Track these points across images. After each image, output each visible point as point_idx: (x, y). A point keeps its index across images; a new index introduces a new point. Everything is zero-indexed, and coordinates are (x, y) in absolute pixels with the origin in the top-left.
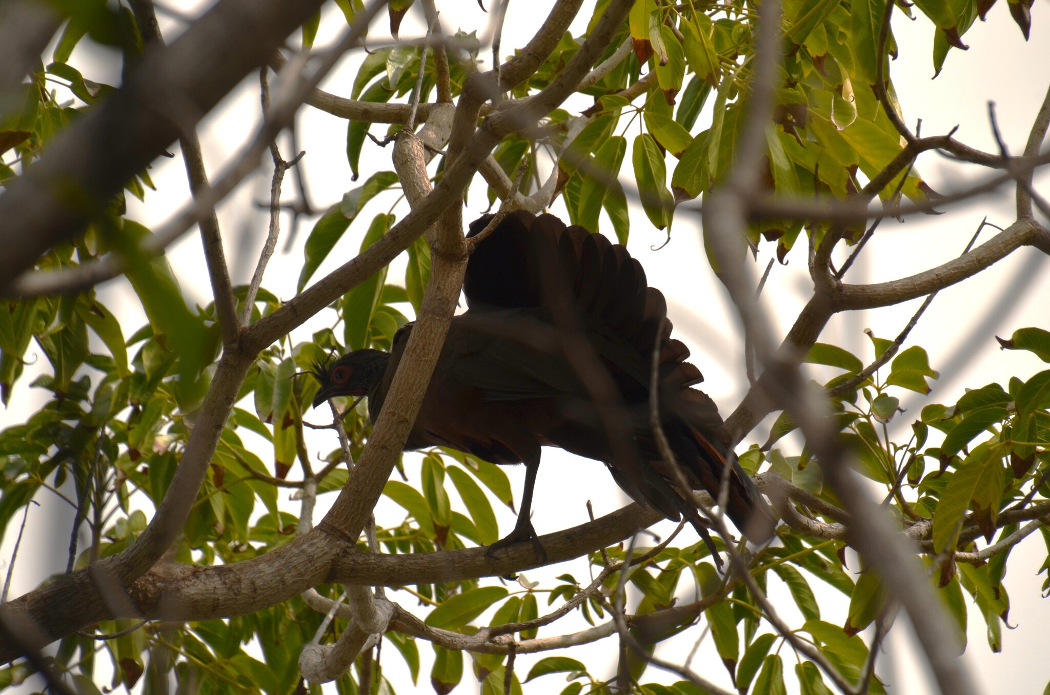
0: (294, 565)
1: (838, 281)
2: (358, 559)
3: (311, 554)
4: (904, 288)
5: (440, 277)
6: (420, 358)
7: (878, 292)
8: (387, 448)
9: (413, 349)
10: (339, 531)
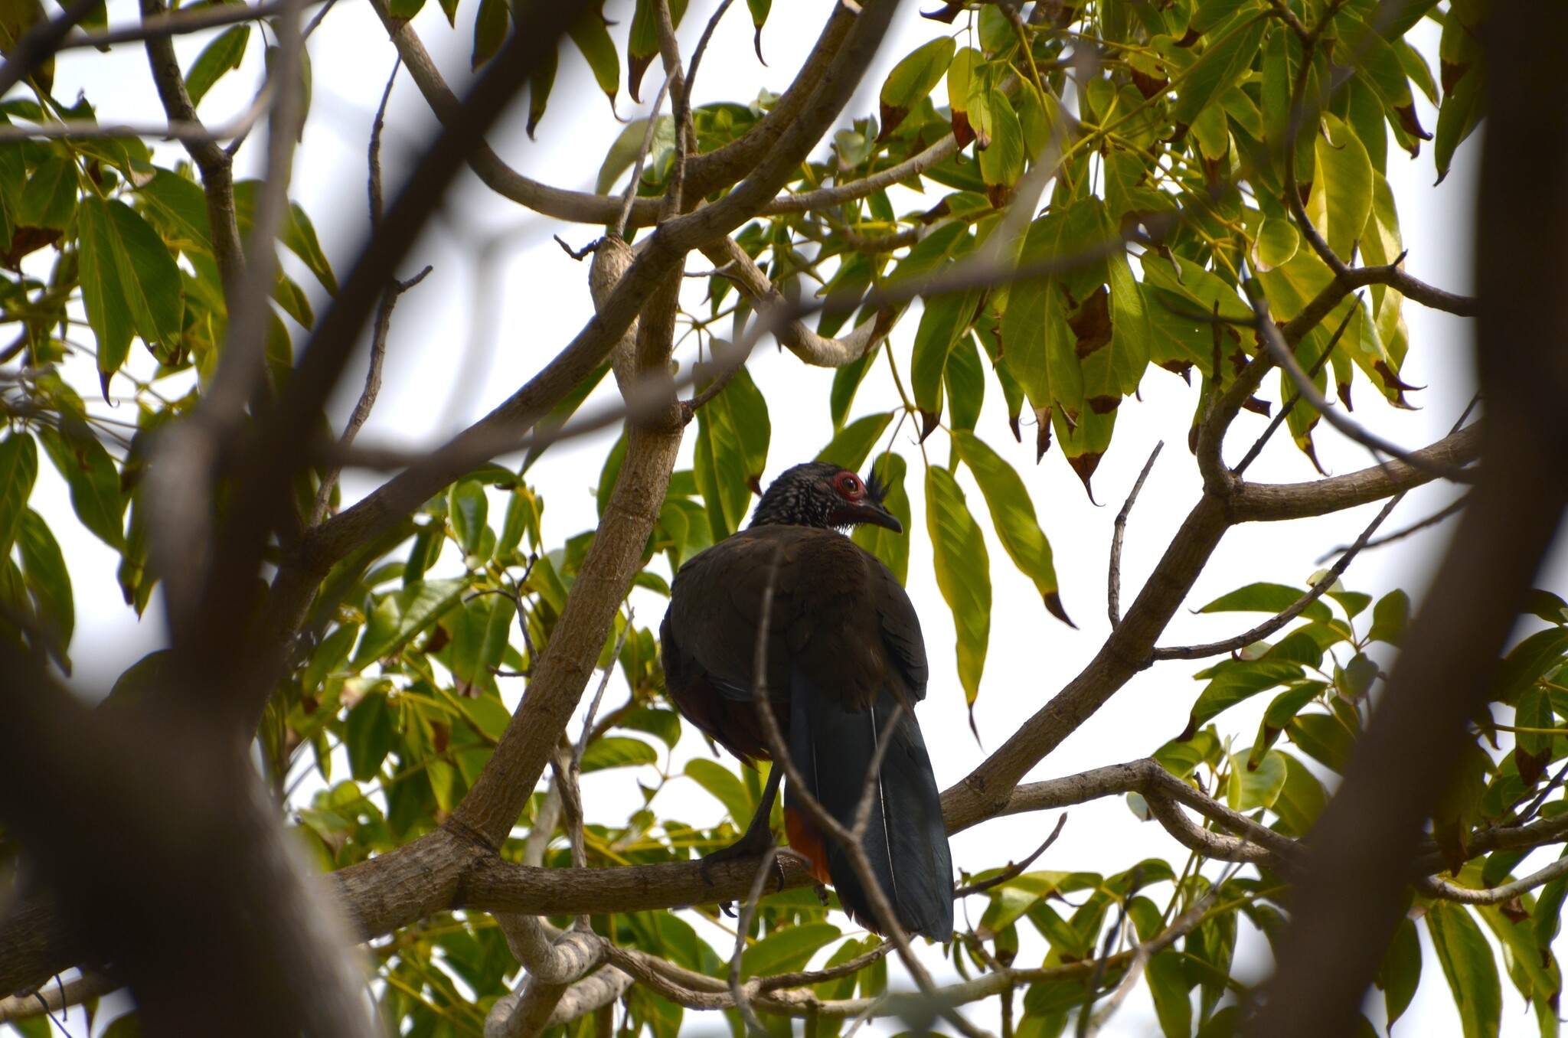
0: (400, 881)
1: (1239, 478)
2: (500, 874)
3: (428, 865)
4: (1337, 490)
5: (639, 457)
6: (602, 576)
7: (1297, 496)
8: (549, 710)
9: (594, 564)
10: (473, 831)
